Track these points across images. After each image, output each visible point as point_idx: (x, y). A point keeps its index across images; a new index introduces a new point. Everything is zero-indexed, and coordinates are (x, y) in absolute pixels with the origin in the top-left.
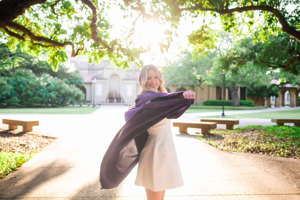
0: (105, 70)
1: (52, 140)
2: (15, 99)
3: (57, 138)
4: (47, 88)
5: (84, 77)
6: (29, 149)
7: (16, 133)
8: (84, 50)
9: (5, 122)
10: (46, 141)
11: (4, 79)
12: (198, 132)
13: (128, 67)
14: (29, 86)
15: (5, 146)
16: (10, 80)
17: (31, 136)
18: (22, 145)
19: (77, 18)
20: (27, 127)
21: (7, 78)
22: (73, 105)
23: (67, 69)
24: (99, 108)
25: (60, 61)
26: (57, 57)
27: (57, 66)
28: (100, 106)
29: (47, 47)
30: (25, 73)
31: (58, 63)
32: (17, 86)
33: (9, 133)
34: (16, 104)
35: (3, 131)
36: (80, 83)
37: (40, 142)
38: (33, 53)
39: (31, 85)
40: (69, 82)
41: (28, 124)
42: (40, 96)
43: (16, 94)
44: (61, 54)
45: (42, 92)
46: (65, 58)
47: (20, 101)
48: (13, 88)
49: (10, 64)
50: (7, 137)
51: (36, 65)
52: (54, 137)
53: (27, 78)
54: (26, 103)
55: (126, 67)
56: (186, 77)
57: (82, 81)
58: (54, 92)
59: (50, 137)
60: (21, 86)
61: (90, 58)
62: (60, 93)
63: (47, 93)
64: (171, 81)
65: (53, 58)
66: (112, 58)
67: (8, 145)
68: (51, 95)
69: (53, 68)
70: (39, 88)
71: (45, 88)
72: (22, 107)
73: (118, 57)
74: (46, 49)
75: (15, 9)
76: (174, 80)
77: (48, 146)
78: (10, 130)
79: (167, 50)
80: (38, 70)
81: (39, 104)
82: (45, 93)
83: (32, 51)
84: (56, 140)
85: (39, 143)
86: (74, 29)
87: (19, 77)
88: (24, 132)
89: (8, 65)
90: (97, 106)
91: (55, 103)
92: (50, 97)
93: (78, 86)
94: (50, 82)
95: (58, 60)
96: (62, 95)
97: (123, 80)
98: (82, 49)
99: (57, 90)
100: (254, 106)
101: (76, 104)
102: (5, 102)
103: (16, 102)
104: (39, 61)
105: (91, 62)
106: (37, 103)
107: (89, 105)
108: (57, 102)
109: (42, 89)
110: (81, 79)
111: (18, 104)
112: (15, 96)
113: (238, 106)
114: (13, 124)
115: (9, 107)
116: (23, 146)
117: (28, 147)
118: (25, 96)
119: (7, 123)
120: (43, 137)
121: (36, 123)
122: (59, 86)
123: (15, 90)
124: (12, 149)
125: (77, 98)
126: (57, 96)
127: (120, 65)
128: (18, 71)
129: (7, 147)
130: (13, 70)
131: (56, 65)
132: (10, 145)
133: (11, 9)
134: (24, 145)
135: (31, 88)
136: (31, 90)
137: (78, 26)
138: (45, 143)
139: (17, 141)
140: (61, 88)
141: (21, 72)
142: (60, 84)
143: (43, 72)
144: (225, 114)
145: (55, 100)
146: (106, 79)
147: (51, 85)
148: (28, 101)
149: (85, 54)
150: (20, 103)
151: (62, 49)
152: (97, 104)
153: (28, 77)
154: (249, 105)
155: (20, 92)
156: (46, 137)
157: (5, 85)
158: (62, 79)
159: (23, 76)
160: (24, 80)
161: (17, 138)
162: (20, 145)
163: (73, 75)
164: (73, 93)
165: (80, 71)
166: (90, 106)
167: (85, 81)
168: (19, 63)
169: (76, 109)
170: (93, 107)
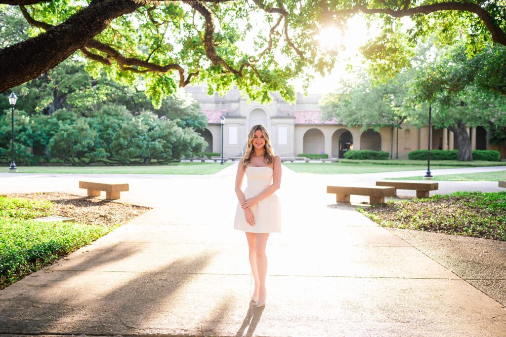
0: (241, 102)
1: (144, 211)
2: (100, 152)
3: (152, 208)
4: (148, 135)
5: (207, 114)
6: (112, 221)
7: (97, 201)
8: (200, 73)
9: (83, 185)
10: (135, 211)
11: (85, 121)
12: (366, 201)
13: (269, 99)
14: (121, 132)
15: (80, 217)
16: (93, 123)
17: (116, 205)
18: (103, 216)
19: (188, 26)
20: (112, 193)
21: (89, 119)
22: (191, 160)
23: (181, 103)
24: (232, 164)
25: (164, 93)
26: (159, 86)
27: (161, 101)
28: (233, 162)
29: (144, 72)
30: (116, 111)
31: (162, 96)
32: (104, 130)
33: (87, 201)
34: (102, 159)
35: (80, 198)
36: (201, 124)
37: (127, 213)
38: (124, 82)
39: (125, 129)
40: (185, 123)
41: (113, 189)
42: (139, 147)
43: (103, 143)
44: (165, 82)
45: (140, 140)
46: (172, 88)
47: (109, 154)
48: (98, 134)
49: (94, 97)
50: (85, 206)
51: (132, 97)
52: (147, 206)
53: (119, 120)
54: (117, 158)
55: (266, 100)
56: (375, 113)
57: (204, 122)
58: (159, 140)
59: (143, 207)
60: (110, 131)
61: (210, 86)
62: (168, 141)
63: (149, 141)
64: (349, 119)
65: (154, 88)
66: (242, 86)
67: (84, 216)
68: (154, 144)
69: (154, 103)
70: (136, 134)
71: (146, 134)
72: (112, 165)
73: (252, 84)
74: (142, 75)
75: (92, 25)
76: (354, 116)
77: (137, 218)
78: (89, 197)
79: (329, 70)
80: (136, 105)
81: (138, 160)
82: (145, 142)
83: (122, 78)
84: (149, 211)
85: (125, 215)
86: (185, 43)
87: (106, 117)
88: (109, 201)
89: (89, 99)
90: (230, 161)
91: (162, 158)
92: (154, 148)
93: (198, 130)
94: (154, 124)
95: (162, 92)
96: (172, 144)
97: (272, 118)
98: (197, 74)
99: (165, 137)
100: (500, 161)
101: (196, 159)
102: (87, 157)
103: (103, 157)
104: (137, 91)
105: (212, 94)
106: (136, 157)
107: (215, 161)
108: (165, 155)
109: (142, 136)
110: (203, 117)
111: (105, 160)
112: (102, 147)
113: (469, 160)
114: (93, 188)
115: (93, 164)
116: (103, 218)
117: (110, 219)
118: (116, 146)
119: (85, 188)
120: (133, 206)
121: (125, 187)
122: (168, 130)
123: (101, 137)
124: (89, 221)
125: (197, 149)
126: (164, 146)
127: (255, 96)
128: (105, 107)
129: (82, 219)
130: (99, 106)
131: (159, 99)
132: (87, 216)
133: (86, 26)
134: (105, 216)
135: (124, 135)
136: (125, 138)
137: (189, 38)
138: (133, 215)
139: (97, 211)
140: (170, 134)
141: (109, 109)
142: (170, 127)
143: (143, 109)
144: (431, 174)
145: (162, 152)
146: (245, 118)
147: (155, 129)
148: (120, 154)
149: (203, 81)
150: (108, 158)
151: (167, 74)
152: (230, 159)
153: (120, 117)
154: (491, 158)
155: (108, 141)
156: (138, 207)
157: (86, 130)
158: (172, 120)
159: (113, 116)
160: (114, 123)
161: (97, 207)
162: (100, 216)
163: (190, 111)
164: (189, 141)
165: (201, 105)
166: (218, 161)
167: (210, 122)
168: (107, 95)
169: (196, 166)
170: (222, 163)
